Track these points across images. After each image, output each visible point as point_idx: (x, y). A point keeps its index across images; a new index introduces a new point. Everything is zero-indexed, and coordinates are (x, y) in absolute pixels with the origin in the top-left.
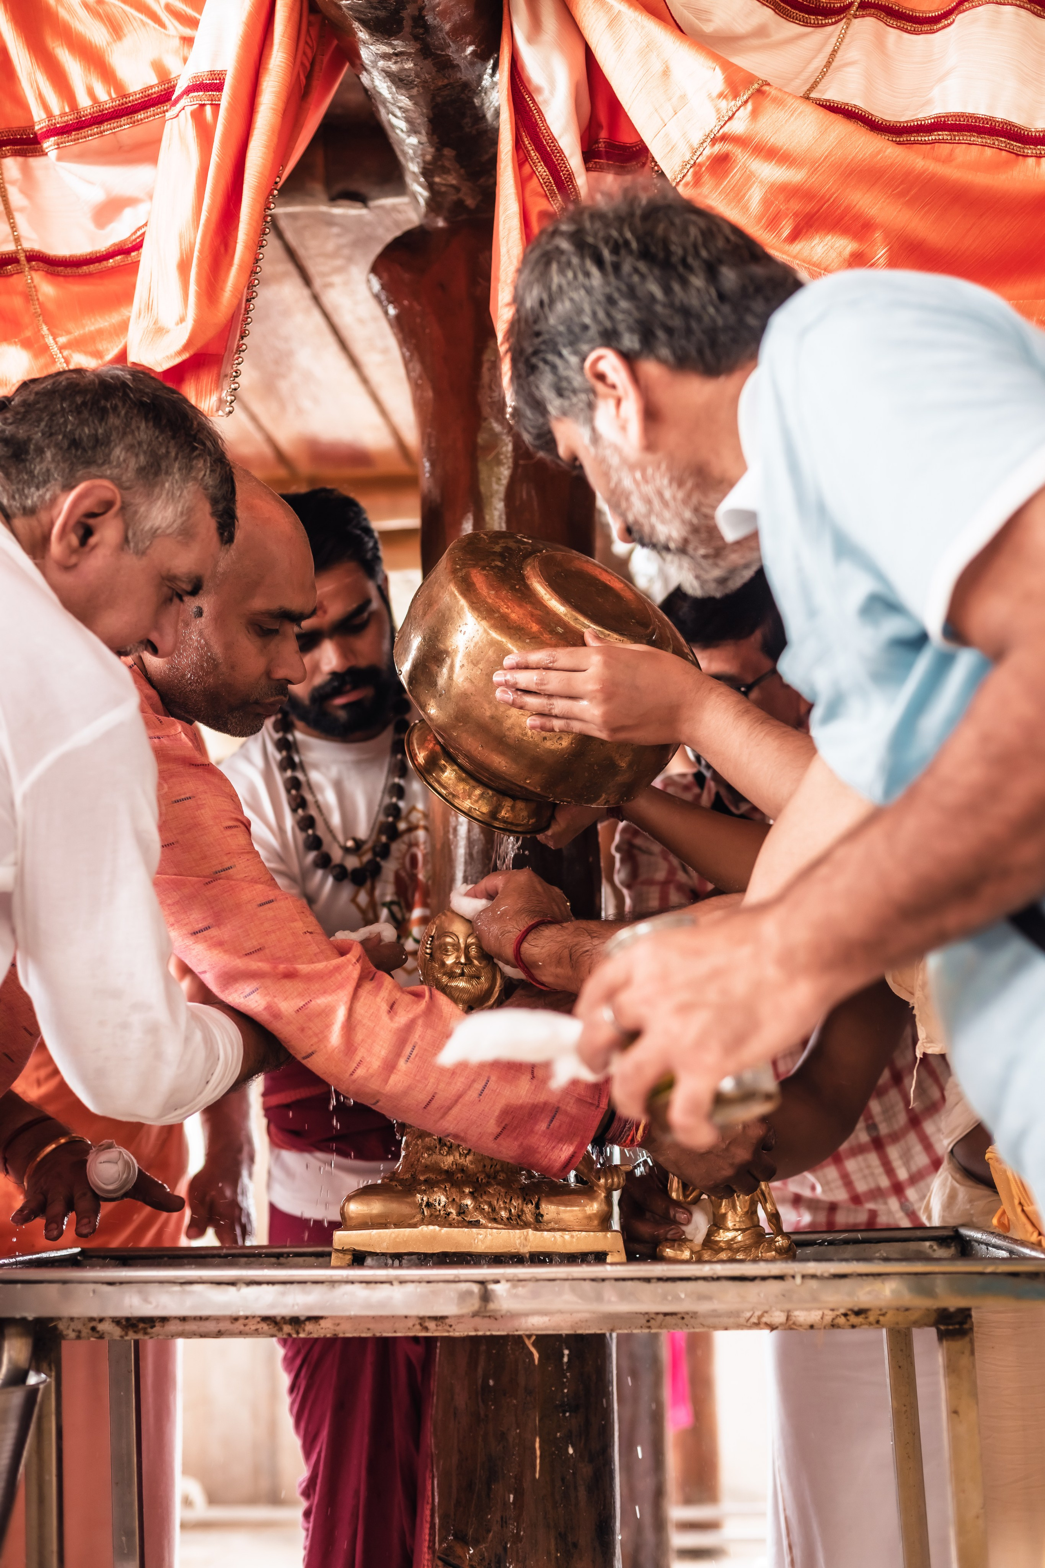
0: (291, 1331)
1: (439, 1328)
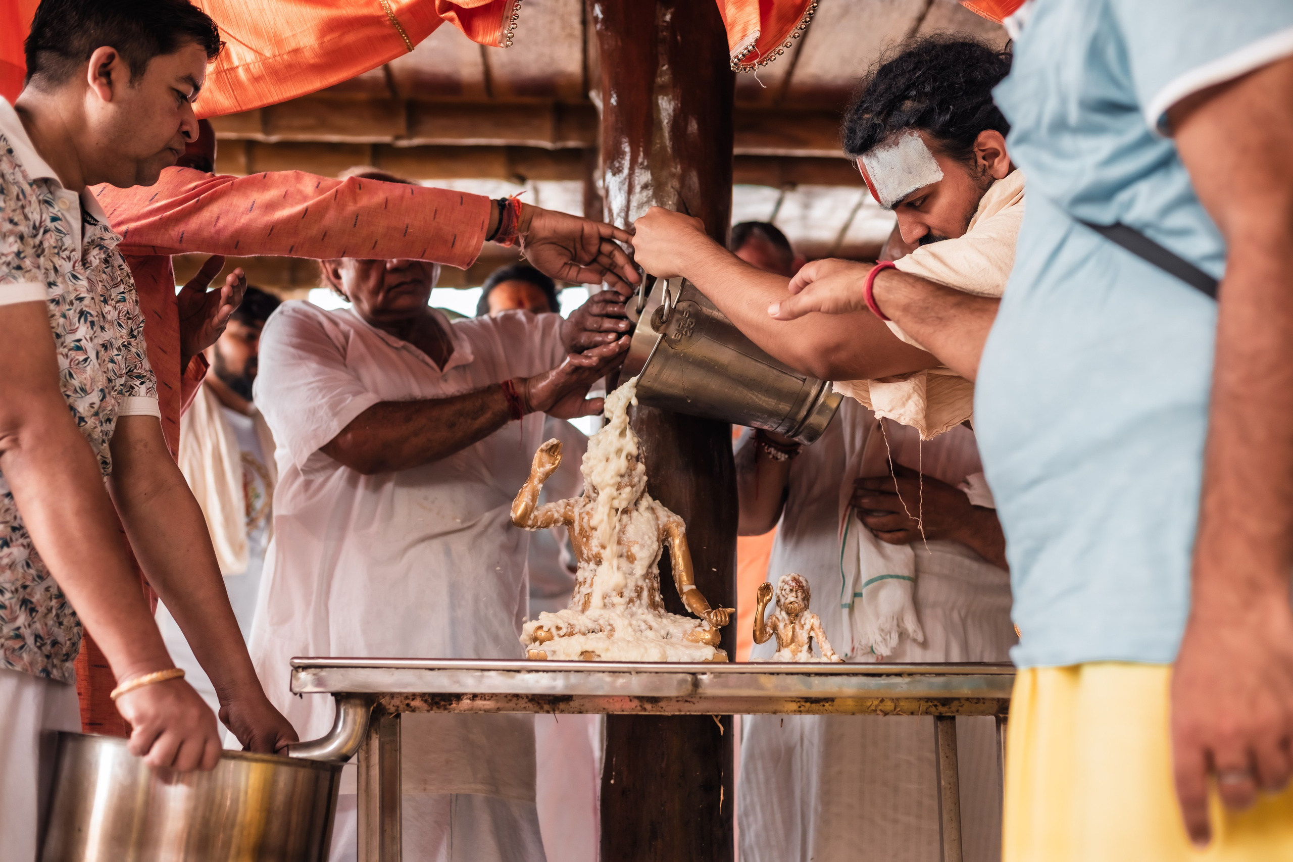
1: (654, 709)
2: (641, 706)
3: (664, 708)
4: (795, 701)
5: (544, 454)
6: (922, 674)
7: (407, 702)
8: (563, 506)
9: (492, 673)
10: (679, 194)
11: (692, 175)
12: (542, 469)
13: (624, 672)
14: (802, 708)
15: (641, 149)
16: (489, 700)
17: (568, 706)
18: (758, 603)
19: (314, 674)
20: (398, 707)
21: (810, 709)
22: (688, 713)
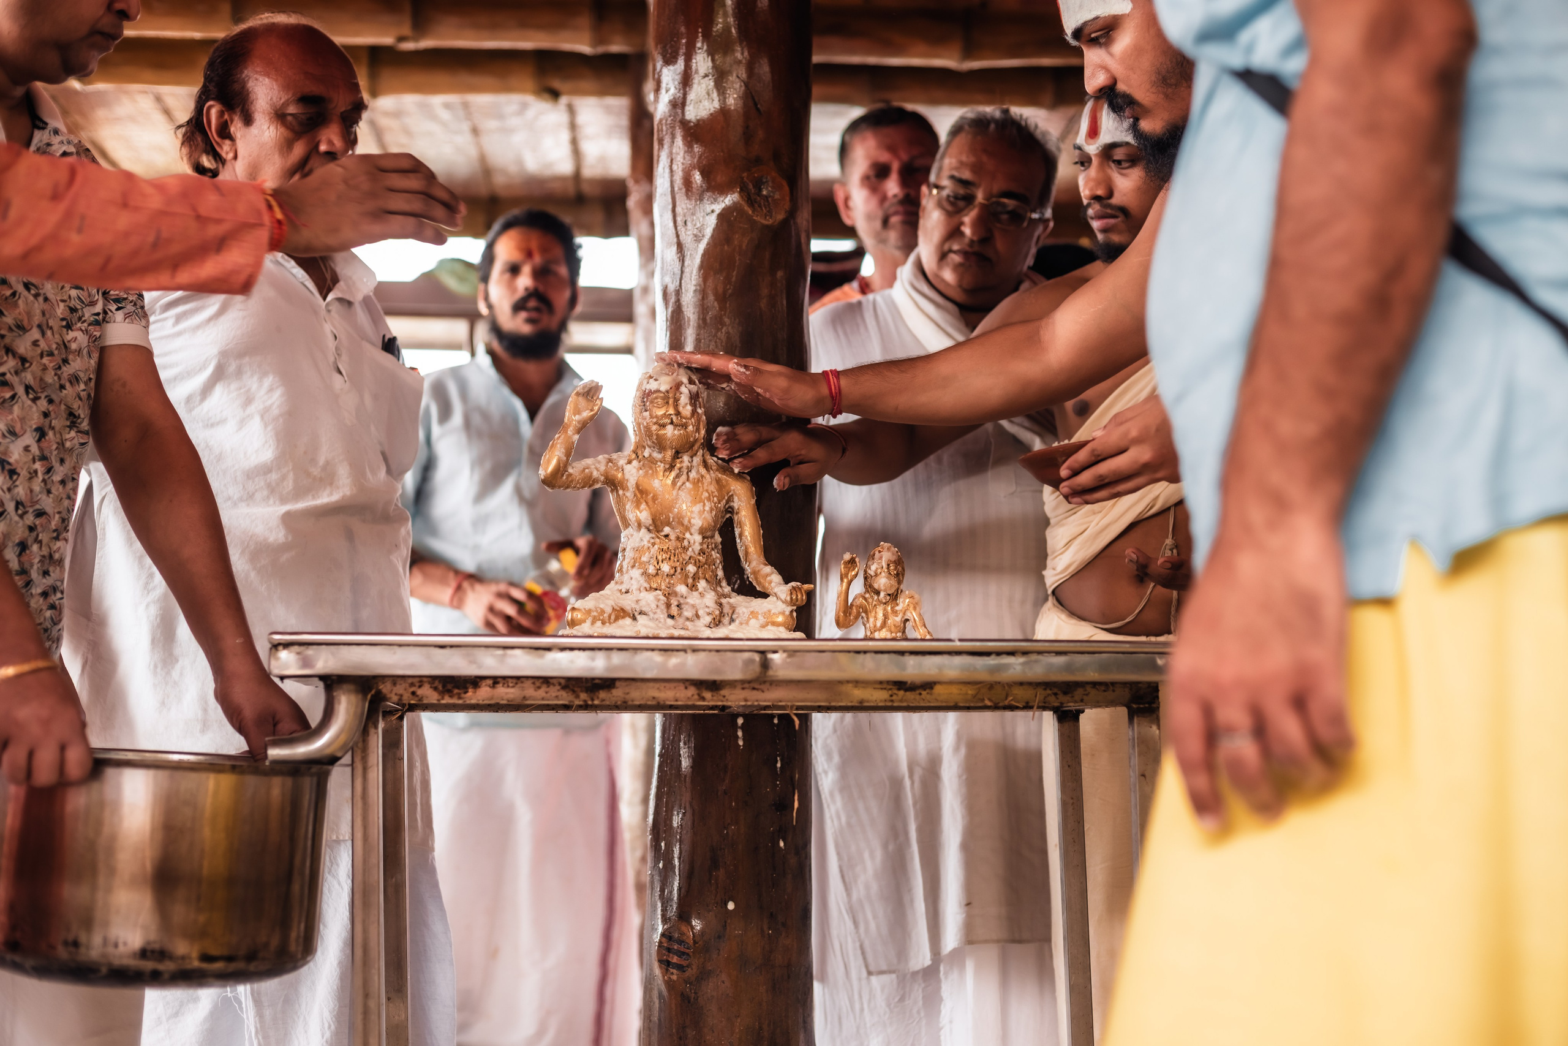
0: (587, 699)
1: (715, 698)
2: (699, 695)
3: (727, 697)
4: (885, 689)
5: (580, 399)
6: (1040, 653)
7: (413, 689)
8: (604, 462)
9: (517, 652)
10: (746, 85)
11: (762, 62)
12: (577, 417)
13: (678, 650)
14: (894, 698)
15: (700, 30)
16: (513, 687)
17: (610, 695)
18: (842, 580)
19: (298, 653)
20: (401, 696)
21: (905, 698)
22: (756, 703)
